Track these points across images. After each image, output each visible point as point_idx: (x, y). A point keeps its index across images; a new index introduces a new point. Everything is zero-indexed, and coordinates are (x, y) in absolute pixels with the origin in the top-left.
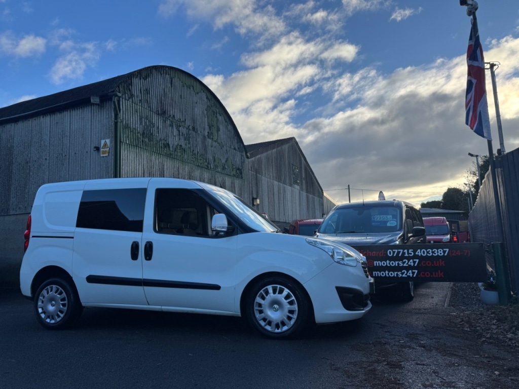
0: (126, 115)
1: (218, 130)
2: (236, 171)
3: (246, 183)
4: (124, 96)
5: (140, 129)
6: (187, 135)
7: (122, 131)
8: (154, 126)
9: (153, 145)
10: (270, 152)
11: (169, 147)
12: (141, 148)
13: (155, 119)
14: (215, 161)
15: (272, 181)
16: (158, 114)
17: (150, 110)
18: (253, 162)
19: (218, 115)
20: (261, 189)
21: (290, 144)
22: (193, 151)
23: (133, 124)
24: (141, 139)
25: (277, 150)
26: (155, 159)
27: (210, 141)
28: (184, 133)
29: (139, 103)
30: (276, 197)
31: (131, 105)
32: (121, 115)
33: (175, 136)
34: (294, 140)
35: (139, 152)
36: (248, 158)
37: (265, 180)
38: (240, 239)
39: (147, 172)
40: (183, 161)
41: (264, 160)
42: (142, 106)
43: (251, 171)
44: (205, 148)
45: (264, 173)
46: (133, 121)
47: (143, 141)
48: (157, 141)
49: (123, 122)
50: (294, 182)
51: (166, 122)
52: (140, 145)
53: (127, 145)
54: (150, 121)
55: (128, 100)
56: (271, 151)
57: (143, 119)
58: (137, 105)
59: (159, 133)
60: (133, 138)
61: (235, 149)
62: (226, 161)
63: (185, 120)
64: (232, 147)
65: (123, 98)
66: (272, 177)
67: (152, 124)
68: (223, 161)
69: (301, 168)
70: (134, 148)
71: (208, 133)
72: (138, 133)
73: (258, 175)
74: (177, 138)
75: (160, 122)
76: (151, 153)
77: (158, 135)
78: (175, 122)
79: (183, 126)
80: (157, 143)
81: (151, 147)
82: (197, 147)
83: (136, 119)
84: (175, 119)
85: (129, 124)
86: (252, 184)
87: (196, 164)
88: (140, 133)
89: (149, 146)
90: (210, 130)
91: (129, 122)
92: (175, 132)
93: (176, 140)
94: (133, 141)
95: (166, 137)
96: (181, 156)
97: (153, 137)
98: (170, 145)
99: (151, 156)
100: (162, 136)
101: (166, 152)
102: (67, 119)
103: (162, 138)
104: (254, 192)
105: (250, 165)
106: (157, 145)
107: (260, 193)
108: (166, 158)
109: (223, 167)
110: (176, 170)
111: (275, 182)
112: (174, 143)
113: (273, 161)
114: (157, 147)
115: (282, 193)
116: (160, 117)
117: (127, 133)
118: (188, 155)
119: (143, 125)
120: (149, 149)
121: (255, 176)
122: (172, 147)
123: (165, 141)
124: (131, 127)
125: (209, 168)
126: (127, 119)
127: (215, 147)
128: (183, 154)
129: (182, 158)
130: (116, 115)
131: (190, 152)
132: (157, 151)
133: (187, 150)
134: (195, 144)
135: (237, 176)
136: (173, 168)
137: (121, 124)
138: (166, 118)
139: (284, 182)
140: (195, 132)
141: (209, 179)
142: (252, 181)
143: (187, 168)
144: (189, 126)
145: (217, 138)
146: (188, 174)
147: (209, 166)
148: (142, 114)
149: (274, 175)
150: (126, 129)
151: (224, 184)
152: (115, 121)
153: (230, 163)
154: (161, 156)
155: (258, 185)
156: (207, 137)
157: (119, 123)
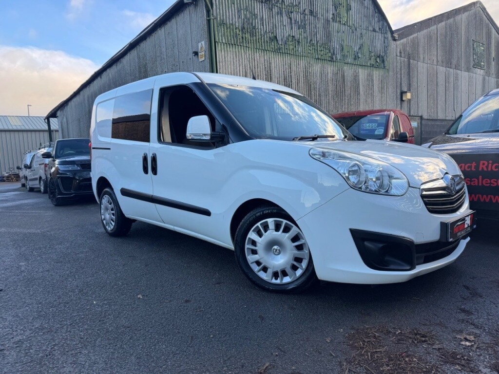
0: (220, 10)
1: (349, 8)
2: (376, 59)
3: (391, 73)
5: (238, 23)
6: (301, 23)
7: (216, 30)
8: (257, 17)
9: (256, 40)
10: (434, 28)
11: (277, 40)
12: (241, 46)
13: (258, 8)
14: (342, 50)
15: (435, 67)
16: (262, 2)
18: (404, 45)
20: (415, 79)
21: (472, 11)
22: (311, 40)
23: (229, 19)
24: (241, 35)
25: (446, 24)
26: (260, 56)
27: (336, 25)
28: (298, 19)
30: (441, 89)
32: (215, 11)
33: (285, 26)
34: (478, 5)
35: (239, 52)
36: (395, 40)
37: (422, 68)
38: (236, 148)
39: (250, 73)
40: (296, 55)
41: (422, 40)
43: (401, 56)
44: (328, 36)
45: (422, 58)
46: (229, 15)
47: (243, 38)
48: (261, 35)
49: (217, 19)
50: (474, 65)
51: (272, 10)
52: (240, 43)
53: (224, 45)
54: (251, 13)
56: (436, 26)
57: (242, 11)
59: (263, 25)
60: (230, 36)
61: (374, 30)
62: (360, 48)
63: (300, 3)
64: (371, 29)
66: (435, 62)
67: (254, 15)
68: (356, 49)
69: (489, 44)
70: (233, 47)
71: (333, 14)
72: (236, 29)
73: (411, 61)
74: (288, 28)
75: (265, 11)
76: (254, 50)
77: (262, 27)
78: (285, 8)
79: (296, 11)
80: (261, 38)
81: (253, 43)
82: (316, 35)
83: (233, 13)
84: (285, 5)
85: (224, 20)
86: (401, 74)
87: (315, 56)
88: (238, 28)
89: (251, 43)
90: (336, 10)
91: (225, 17)
92: (285, 20)
93: (286, 30)
94: (231, 39)
95: (273, 28)
96: (293, 49)
97: (256, 31)
98: (279, 38)
99: (254, 55)
100: (268, 27)
101: (273, 47)
102: (175, 27)
103: (268, 31)
104: (403, 85)
105: (399, 50)
106: (261, 40)
107: (414, 84)
108: (274, 54)
109: (355, 56)
110: (287, 67)
111: (441, 68)
112: (284, 34)
113: (439, 40)
114: (262, 42)
115: (453, 81)
116: (265, 5)
117: (223, 31)
118: (304, 46)
119: (243, 18)
120: (251, 46)
121: (406, 63)
122: (282, 39)
123: (272, 33)
124: (227, 23)
125: (335, 59)
126: (221, 15)
127: (344, 32)
128: (297, 47)
129: (296, 51)
130: (208, 11)
131: (307, 43)
132: (262, 47)
133: (302, 40)
134: (314, 31)
135: (377, 65)
136: (283, 65)
137: (215, 21)
138: (272, 5)
139: (456, 67)
140: (314, 16)
141: (333, 74)
142: (401, 71)
143: (302, 63)
144: (305, 9)
145: (347, 20)
146: (304, 70)
147: (334, 57)
148: (240, 5)
149: (440, 59)
150: (221, 26)
151: (356, 78)
152: (208, 18)
153: (365, 50)
154: (267, 54)
155: (411, 74)
156: (331, 20)
157: (212, 20)
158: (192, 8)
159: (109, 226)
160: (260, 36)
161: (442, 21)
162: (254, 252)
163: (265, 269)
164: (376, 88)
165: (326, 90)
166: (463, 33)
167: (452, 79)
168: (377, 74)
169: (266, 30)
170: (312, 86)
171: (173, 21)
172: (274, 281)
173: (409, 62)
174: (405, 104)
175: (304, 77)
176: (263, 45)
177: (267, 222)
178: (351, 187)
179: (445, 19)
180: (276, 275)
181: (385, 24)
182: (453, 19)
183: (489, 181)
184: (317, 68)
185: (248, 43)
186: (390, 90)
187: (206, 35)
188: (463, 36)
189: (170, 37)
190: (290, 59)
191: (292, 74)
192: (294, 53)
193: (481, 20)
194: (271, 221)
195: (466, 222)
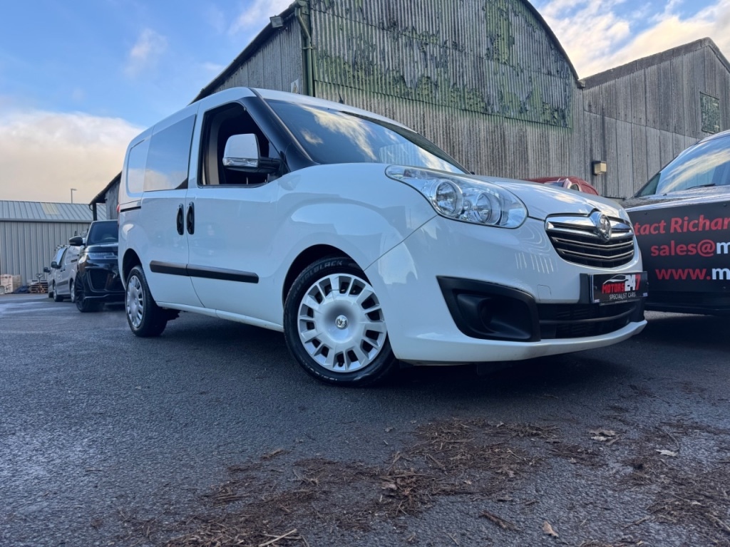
0: (321, 37)
1: (511, 42)
2: (552, 114)
3: (576, 134)
4: (317, 7)
5: (348, 56)
6: (440, 60)
7: (316, 68)
8: (375, 50)
9: (374, 80)
10: (640, 73)
11: (404, 82)
12: (351, 87)
13: (377, 37)
14: (502, 98)
15: (643, 128)
16: (383, 29)
17: (368, 24)
18: (595, 96)
19: (511, 16)
20: (613, 145)
21: (698, 53)
22: (455, 84)
23: (335, 50)
24: (352, 73)
25: (659, 69)
26: (379, 103)
27: (492, 64)
28: (436, 54)
29: (347, 13)
31: (331, 20)
32: (314, 39)
33: (417, 62)
34: (707, 44)
35: (348, 95)
36: (580, 87)
37: (623, 130)
40: (431, 103)
41: (623, 90)
42: (351, 20)
43: (590, 111)
44: (481, 78)
45: (622, 114)
46: (335, 45)
47: (354, 76)
48: (381, 74)
49: (317, 49)
50: (703, 128)
51: (397, 40)
52: (350, 83)
53: (326, 85)
54: (366, 42)
55: (324, 13)
56: (643, 70)
57: (354, 40)
58: (342, 18)
59: (384, 60)
60: (336, 73)
61: (549, 73)
62: (528, 97)
63: (438, 32)
64: (544, 70)
65: (315, 10)
66: (643, 121)
67: (372, 45)
68: (523, 98)
69: (726, 99)
70: (339, 88)
71: (488, 49)
72: (344, 64)
73: (607, 118)
74: (421, 66)
75: (388, 41)
76: (370, 95)
77: (383, 63)
78: (416, 39)
79: (433, 43)
80: (381, 78)
81: (370, 84)
82: (463, 77)
83: (341, 42)
84: (416, 33)
85: (327, 51)
86: (591, 137)
87: (461, 106)
88: (348, 63)
89: (366, 84)
90: (492, 44)
91: (328, 47)
92: (417, 54)
93: (418, 68)
94: (337, 78)
95: (399, 65)
96: (428, 95)
97: (373, 68)
98: (407, 78)
99: (370, 101)
100: (390, 63)
101: (399, 91)
102: (261, 64)
103: (391, 69)
104: (595, 151)
105: (587, 103)
106: (381, 80)
107: (612, 152)
108: (399, 101)
109: (521, 108)
110: (419, 119)
111: (652, 130)
112: (414, 74)
113: (648, 90)
114: (381, 84)
115: (671, 150)
116: (387, 33)
117: (325, 66)
118: (445, 92)
119: (355, 49)
120: (366, 88)
121: (600, 121)
122: (411, 81)
123: (397, 72)
124: (331, 55)
125: (490, 111)
126: (324, 44)
127: (503, 74)
128: (434, 92)
129: (432, 98)
130: (305, 39)
131: (449, 87)
132: (382, 90)
133: (441, 83)
134: (459, 72)
135: (555, 122)
136: (413, 117)
137: (314, 52)
138: (398, 34)
139: (675, 129)
140: (459, 51)
141: (488, 132)
142: (591, 131)
143: (442, 115)
144: (446, 41)
145: (509, 58)
146: (444, 124)
147: (489, 108)
148: (352, 31)
149: (650, 117)
150: (322, 59)
151: (522, 139)
152: (304, 48)
153: (537, 100)
154: (389, 100)
155: (606, 138)
156: (485, 57)
157: (310, 50)
158: (283, 36)
159: (136, 322)
160: (379, 76)
161: (652, 65)
162: (310, 326)
163: (325, 351)
164: (553, 155)
165: (478, 154)
166: (685, 82)
167: (670, 147)
168: (554, 134)
169: (389, 67)
170: (456, 148)
171: (260, 55)
172: (337, 369)
173: (603, 119)
174: (599, 180)
175: (443, 135)
176: (384, 88)
177: (328, 280)
178: (439, 214)
179: (656, 61)
180: (339, 359)
181: (566, 65)
182: (669, 62)
183: (685, 249)
184: (463, 122)
185: (362, 84)
186: (575, 158)
187: (301, 71)
188: (685, 86)
189: (255, 77)
190: (423, 108)
191: (426, 129)
192: (429, 100)
193: (712, 65)
194: (334, 279)
195: (627, 283)
